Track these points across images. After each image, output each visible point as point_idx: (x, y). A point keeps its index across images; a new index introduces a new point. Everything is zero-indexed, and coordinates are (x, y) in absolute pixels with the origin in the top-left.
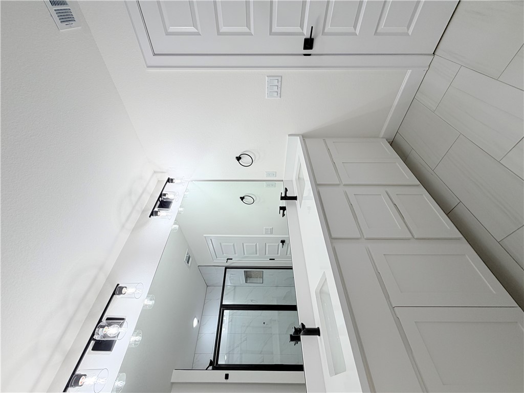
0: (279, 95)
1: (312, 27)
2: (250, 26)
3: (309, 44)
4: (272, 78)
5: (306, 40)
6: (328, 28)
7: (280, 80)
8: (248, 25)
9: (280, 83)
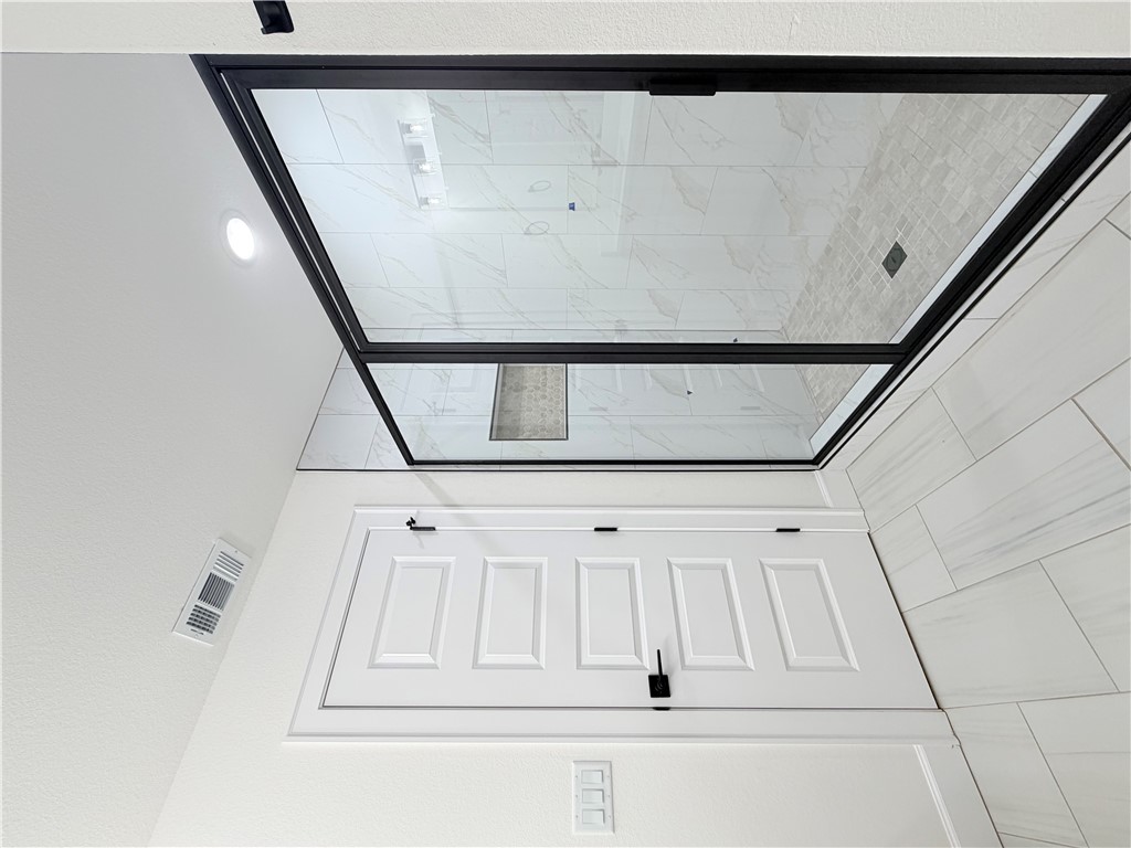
0: (609, 820)
1: (659, 651)
2: (538, 653)
3: (660, 685)
4: (588, 767)
5: (652, 679)
6: (690, 658)
7: (607, 773)
8: (535, 652)
9: (607, 781)
